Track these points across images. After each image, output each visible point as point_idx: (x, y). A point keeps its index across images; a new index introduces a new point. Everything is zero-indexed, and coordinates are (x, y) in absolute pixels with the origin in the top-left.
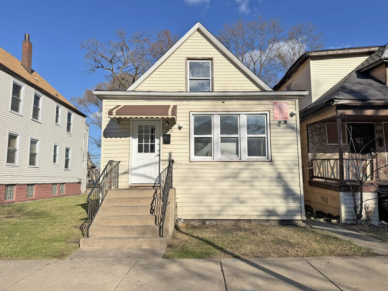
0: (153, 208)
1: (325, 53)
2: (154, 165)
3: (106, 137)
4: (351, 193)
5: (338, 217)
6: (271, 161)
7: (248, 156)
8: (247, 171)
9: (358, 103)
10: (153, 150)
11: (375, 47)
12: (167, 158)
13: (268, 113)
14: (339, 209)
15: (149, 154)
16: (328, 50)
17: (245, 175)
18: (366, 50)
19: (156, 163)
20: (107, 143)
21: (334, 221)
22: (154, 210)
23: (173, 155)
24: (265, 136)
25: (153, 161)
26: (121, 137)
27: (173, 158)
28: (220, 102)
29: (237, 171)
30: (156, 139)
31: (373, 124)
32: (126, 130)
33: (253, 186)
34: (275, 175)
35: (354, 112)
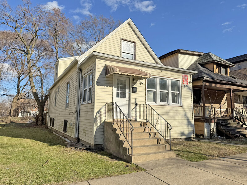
0: (150, 134)
1: (185, 52)
2: (125, 106)
3: (98, 85)
4: (209, 123)
5: (203, 135)
6: (182, 106)
7: (172, 103)
8: (172, 112)
9: (212, 80)
10: (125, 97)
11: (202, 53)
12: (134, 102)
13: (180, 80)
14: (204, 131)
15: (123, 99)
16: (187, 50)
17: (171, 113)
18: (199, 54)
19: (126, 105)
20: (98, 90)
21: (201, 137)
22: (150, 135)
23: (137, 100)
24: (179, 92)
25: (125, 103)
26: (107, 86)
27: (137, 102)
28: (160, 71)
29: (168, 111)
30: (127, 89)
31: (200, 90)
32: (110, 82)
33: (175, 120)
34: (183, 114)
35: (209, 84)
